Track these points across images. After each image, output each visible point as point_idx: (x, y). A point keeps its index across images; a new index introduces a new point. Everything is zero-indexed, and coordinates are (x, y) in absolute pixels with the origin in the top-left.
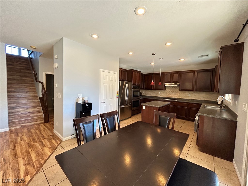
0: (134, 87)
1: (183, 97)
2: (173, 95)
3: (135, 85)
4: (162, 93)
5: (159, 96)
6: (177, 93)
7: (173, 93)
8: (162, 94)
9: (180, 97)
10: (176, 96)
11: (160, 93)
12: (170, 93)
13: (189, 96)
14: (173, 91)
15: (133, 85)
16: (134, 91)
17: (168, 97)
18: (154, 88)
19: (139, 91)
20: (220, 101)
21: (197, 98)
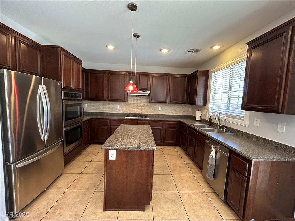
0: (66, 95)
1: (152, 112)
2: (138, 110)
3: (71, 89)
4: (121, 106)
5: (116, 111)
6: (144, 106)
7: (138, 106)
8: (121, 108)
9: (148, 112)
10: (144, 110)
11: (118, 107)
12: (134, 107)
13: (159, 110)
14: (139, 103)
15: (63, 89)
16: (67, 106)
17: (132, 113)
18: (109, 98)
19: (80, 105)
20: (198, 115)
21: (169, 113)
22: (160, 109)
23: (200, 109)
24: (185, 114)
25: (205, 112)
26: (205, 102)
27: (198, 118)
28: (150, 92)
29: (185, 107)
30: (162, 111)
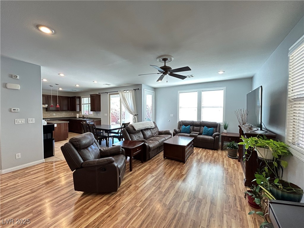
20: (78, 116)
21: (60, 116)
22: (54, 114)
23: (78, 113)
24: (70, 116)
25: (81, 114)
26: (80, 110)
27: (78, 117)
28: (48, 105)
29: (70, 113)
30: (56, 115)
